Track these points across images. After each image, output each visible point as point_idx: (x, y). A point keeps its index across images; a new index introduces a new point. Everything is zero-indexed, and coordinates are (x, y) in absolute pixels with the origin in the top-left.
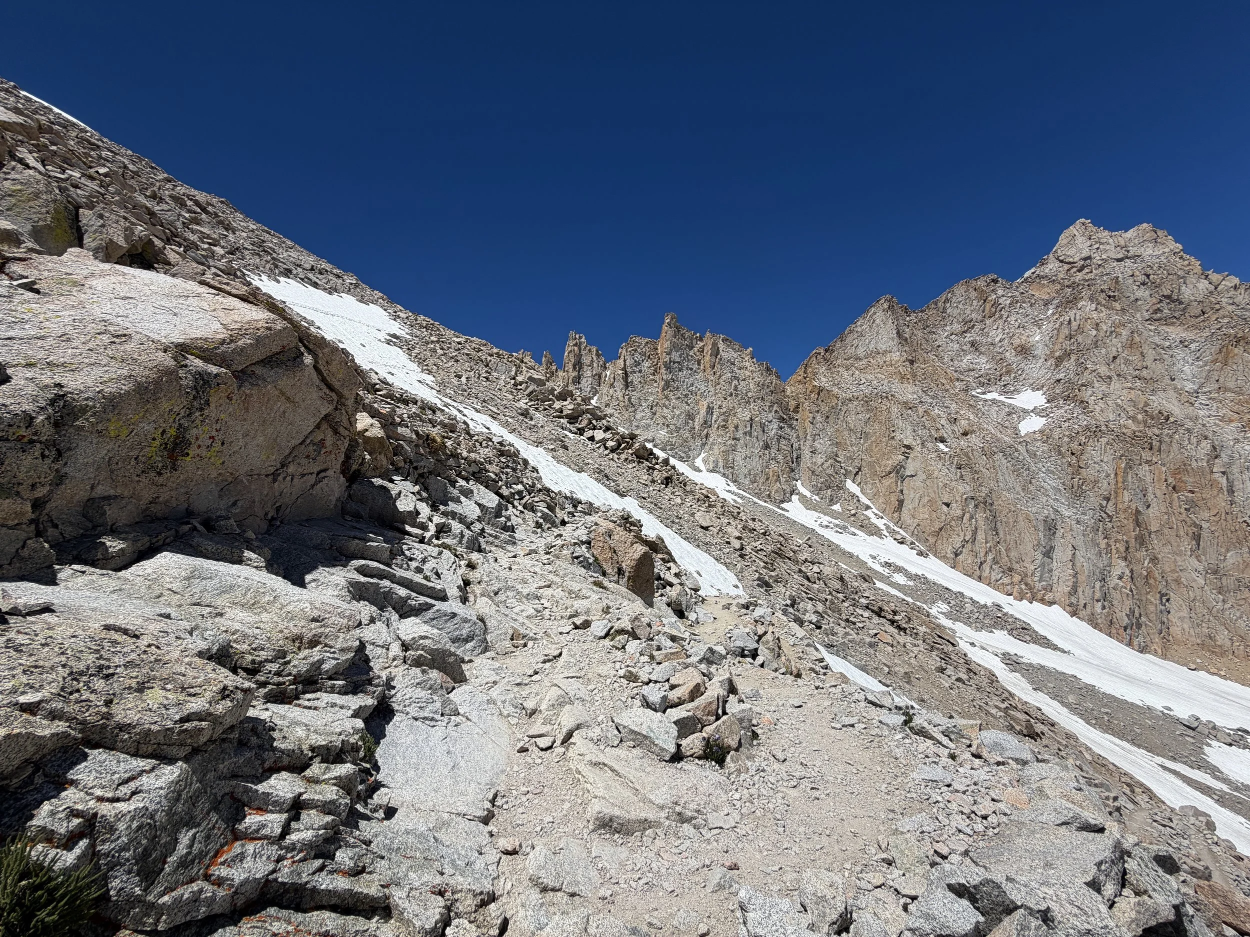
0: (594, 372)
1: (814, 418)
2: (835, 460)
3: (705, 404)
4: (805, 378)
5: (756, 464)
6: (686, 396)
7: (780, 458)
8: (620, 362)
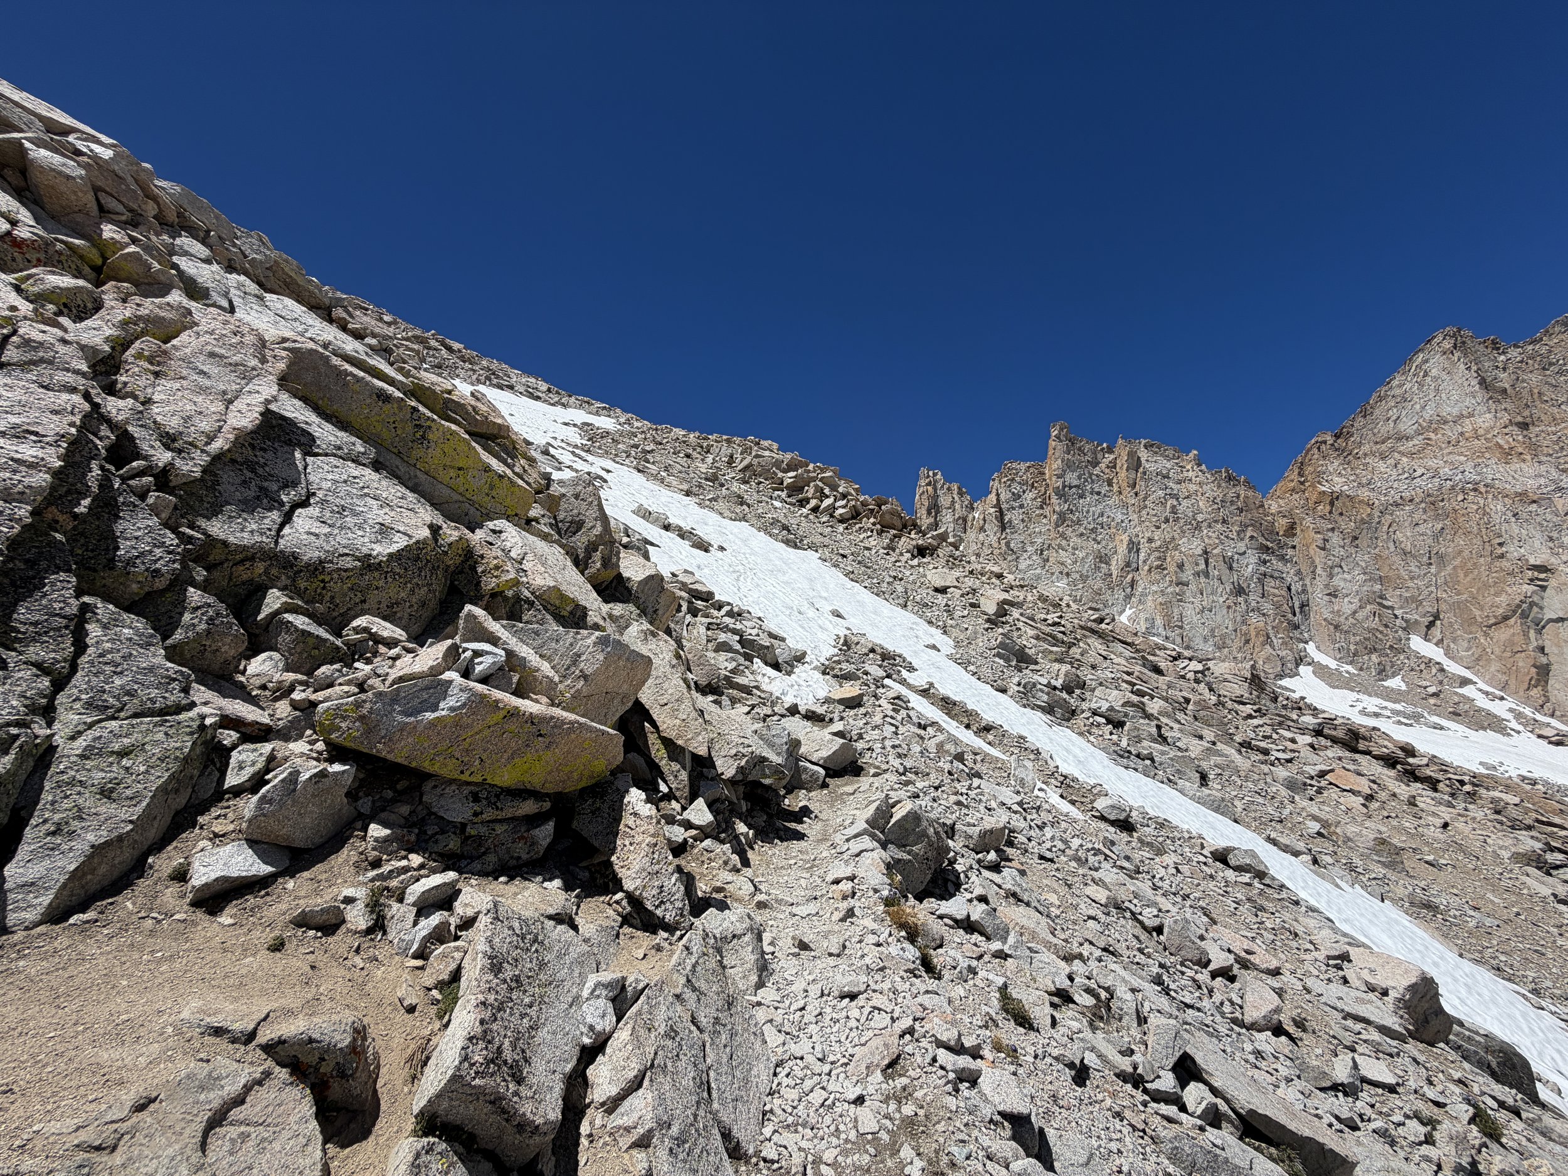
0: (957, 516)
1: (1326, 540)
2: (1380, 604)
3: (1125, 538)
4: (1302, 483)
5: (1224, 620)
6: (1093, 530)
7: (1267, 607)
8: (992, 497)
